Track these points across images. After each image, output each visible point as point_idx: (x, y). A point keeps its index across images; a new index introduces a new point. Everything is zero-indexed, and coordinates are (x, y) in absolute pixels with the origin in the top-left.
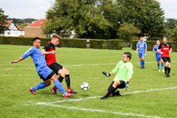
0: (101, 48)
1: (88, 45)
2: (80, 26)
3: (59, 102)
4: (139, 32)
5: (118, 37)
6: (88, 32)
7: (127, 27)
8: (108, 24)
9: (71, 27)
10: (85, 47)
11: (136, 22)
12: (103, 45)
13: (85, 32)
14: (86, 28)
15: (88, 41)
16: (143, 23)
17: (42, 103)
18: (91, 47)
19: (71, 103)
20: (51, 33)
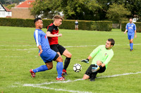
0: (90, 29)
1: (76, 27)
2: (68, 7)
3: (46, 83)
4: (129, 13)
5: (107, 19)
6: (77, 13)
7: (116, 9)
8: (97, 5)
9: (60, 8)
10: (74, 28)
11: (126, 3)
12: (92, 26)
13: (73, 13)
14: (75, 9)
15: (77, 22)
16: (132, 4)
17: (30, 85)
18: (80, 28)
19: (60, 85)
20: (39, 13)
